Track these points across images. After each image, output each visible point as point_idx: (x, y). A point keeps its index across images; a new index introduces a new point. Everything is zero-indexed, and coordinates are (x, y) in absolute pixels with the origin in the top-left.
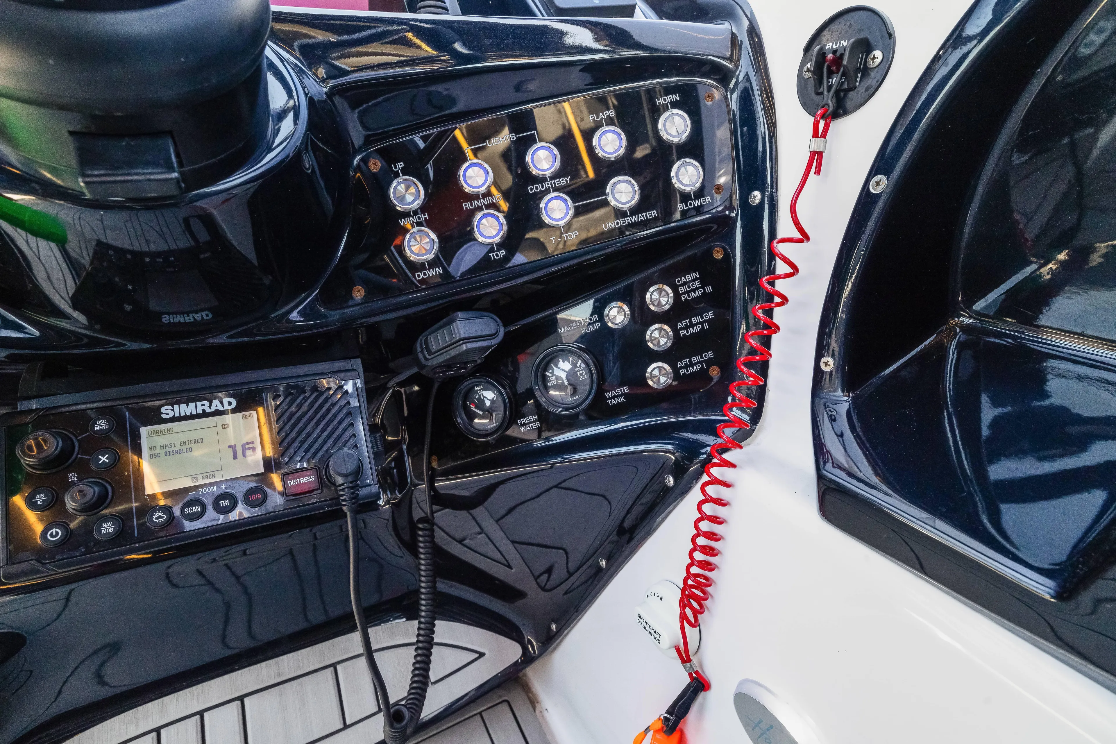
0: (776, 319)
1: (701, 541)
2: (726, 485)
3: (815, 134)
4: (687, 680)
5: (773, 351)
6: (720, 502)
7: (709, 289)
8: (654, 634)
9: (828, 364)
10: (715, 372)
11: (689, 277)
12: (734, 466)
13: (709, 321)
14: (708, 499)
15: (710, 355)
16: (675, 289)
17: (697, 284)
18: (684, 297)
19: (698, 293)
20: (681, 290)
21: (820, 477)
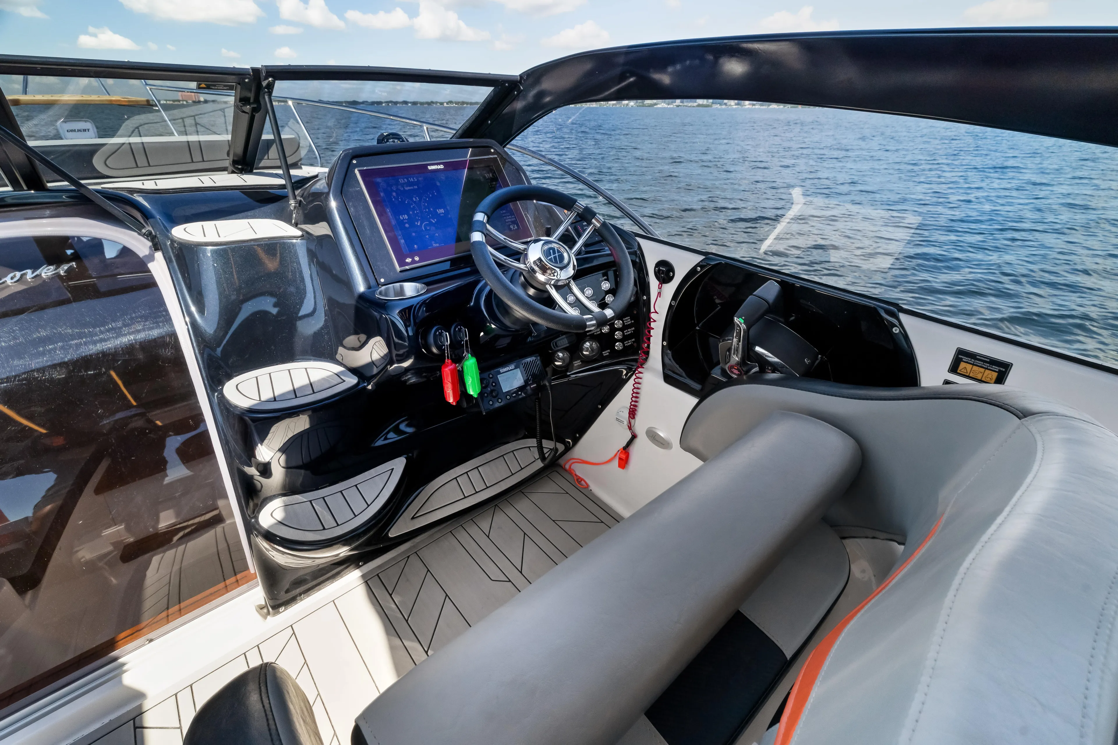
0: (651, 334)
1: (633, 399)
2: (641, 378)
3: (659, 288)
4: (631, 436)
5: (651, 342)
6: (638, 388)
7: (633, 321)
8: (622, 422)
9: (665, 343)
10: (635, 344)
11: (627, 318)
12: (642, 373)
13: (633, 330)
14: (636, 383)
15: (634, 340)
16: (623, 321)
17: (629, 320)
18: (626, 324)
19: (630, 322)
20: (625, 322)
21: (664, 373)
